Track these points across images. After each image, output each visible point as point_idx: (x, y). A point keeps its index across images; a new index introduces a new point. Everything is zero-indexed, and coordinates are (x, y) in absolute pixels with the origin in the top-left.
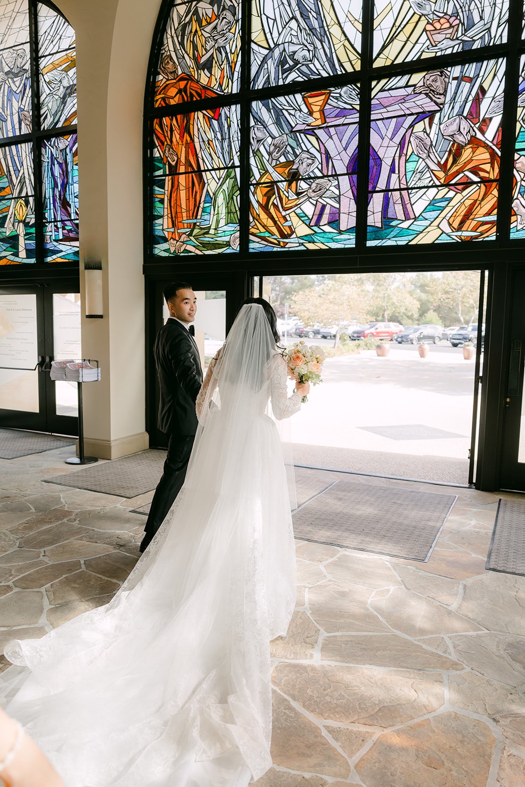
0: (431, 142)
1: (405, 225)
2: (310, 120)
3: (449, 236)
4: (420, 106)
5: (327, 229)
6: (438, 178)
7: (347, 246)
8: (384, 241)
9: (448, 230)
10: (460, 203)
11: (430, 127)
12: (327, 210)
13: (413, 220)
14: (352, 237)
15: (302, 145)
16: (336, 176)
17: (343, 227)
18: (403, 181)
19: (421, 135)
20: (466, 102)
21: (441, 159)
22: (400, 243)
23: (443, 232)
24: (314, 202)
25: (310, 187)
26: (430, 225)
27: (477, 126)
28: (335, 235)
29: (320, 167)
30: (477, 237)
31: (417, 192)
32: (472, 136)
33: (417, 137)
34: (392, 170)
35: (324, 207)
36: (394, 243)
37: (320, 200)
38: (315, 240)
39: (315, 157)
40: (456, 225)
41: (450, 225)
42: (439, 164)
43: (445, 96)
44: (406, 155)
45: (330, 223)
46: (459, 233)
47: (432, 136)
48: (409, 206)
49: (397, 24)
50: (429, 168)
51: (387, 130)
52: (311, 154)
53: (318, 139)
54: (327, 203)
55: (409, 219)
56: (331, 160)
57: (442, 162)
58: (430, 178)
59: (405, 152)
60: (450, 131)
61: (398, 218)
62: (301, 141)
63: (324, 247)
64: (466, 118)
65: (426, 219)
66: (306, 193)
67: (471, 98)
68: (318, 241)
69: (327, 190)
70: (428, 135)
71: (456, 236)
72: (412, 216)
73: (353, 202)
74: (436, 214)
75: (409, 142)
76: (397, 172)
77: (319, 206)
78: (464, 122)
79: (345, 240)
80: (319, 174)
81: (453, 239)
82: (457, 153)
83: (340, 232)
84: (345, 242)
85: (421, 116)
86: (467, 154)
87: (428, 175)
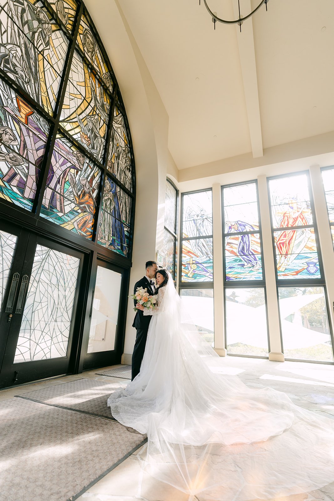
0: (76, 182)
1: (60, 214)
2: (18, 113)
3: (77, 231)
4: (74, 162)
5: (15, 189)
6: (76, 201)
7: (25, 208)
8: (48, 217)
9: (76, 227)
10: (82, 217)
11: (76, 175)
12: (18, 178)
13: (63, 214)
14: (30, 205)
15: (9, 122)
16: (28, 161)
17: (26, 195)
18: (62, 191)
19: (73, 175)
20: (89, 176)
21: (79, 192)
22: (56, 223)
23: (74, 228)
24: (10, 166)
25: (8, 154)
26: (70, 221)
27: (91, 188)
28: (20, 197)
29: (18, 146)
30: (86, 236)
31: (67, 201)
32: (89, 191)
33: (71, 175)
34: (58, 182)
35: (15, 174)
36: (53, 221)
37: (13, 167)
38: (4, 192)
39: (17, 139)
40: (80, 226)
41: (78, 225)
42: (77, 195)
43: (83, 166)
44: (65, 179)
45: (17, 187)
46: (80, 231)
47: (77, 179)
48: (63, 206)
49: (71, 117)
50: (73, 193)
51: (59, 160)
52: (14, 134)
53: (21, 129)
54: (19, 174)
55: (62, 212)
56: (27, 150)
57: (79, 194)
58: (73, 198)
59: (65, 177)
60: (83, 182)
61: (57, 209)
62: (8, 120)
63: (9, 200)
64: (88, 182)
65: (69, 217)
66: (4, 155)
67: (90, 176)
68: (6, 194)
69: (20, 165)
70: (75, 178)
71: (79, 232)
72: (63, 212)
73: (35, 184)
74: (72, 216)
75: (67, 174)
76: (60, 184)
77: (12, 172)
78: (87, 183)
79: (26, 204)
80: (17, 151)
81: (78, 233)
82: (84, 195)
83: (24, 198)
84: (25, 206)
85: (74, 167)
86: (87, 197)
87: (72, 196)
